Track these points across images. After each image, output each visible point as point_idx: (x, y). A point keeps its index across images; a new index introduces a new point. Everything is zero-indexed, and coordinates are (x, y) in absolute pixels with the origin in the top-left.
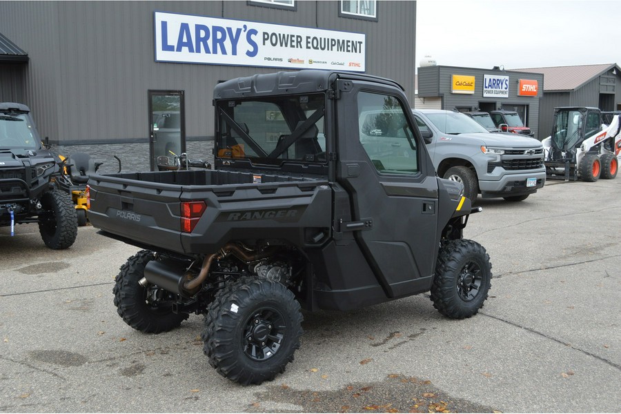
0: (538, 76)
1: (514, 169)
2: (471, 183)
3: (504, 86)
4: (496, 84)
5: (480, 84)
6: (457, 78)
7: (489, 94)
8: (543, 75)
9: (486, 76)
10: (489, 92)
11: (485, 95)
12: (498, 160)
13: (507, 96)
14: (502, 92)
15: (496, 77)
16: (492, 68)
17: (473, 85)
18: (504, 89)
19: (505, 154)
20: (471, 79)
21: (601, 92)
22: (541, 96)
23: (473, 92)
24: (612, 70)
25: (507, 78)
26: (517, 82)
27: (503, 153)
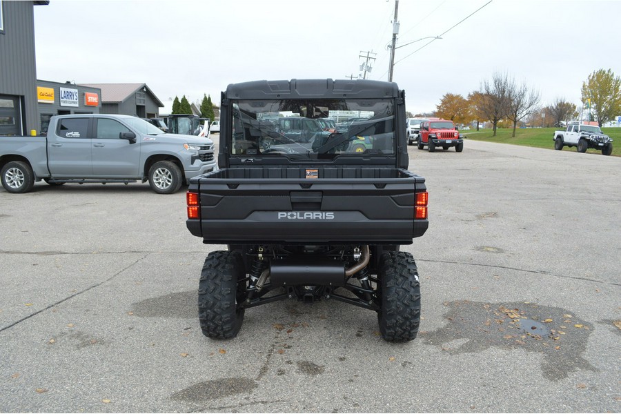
0: (97, 90)
1: (207, 160)
2: (178, 174)
3: (75, 97)
4: (69, 95)
5: (57, 95)
6: (40, 89)
7: (65, 104)
8: (100, 89)
9: (61, 89)
10: (64, 102)
11: (62, 104)
12: (197, 155)
13: (77, 105)
14: (74, 103)
15: (69, 90)
16: (65, 82)
17: (53, 95)
18: (75, 100)
19: (201, 149)
20: (51, 91)
21: (138, 104)
22: (100, 106)
23: (53, 102)
24: (143, 88)
25: (77, 91)
26: (84, 94)
27: (199, 148)
